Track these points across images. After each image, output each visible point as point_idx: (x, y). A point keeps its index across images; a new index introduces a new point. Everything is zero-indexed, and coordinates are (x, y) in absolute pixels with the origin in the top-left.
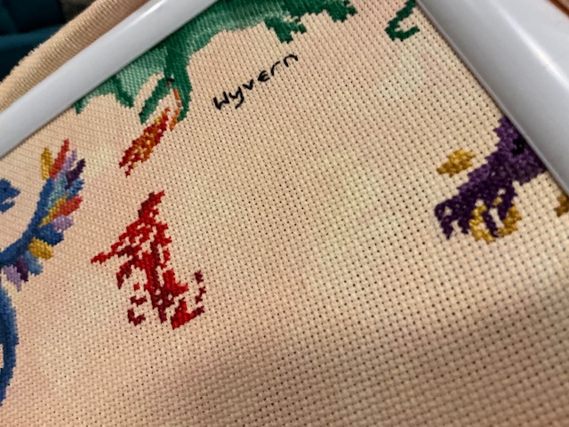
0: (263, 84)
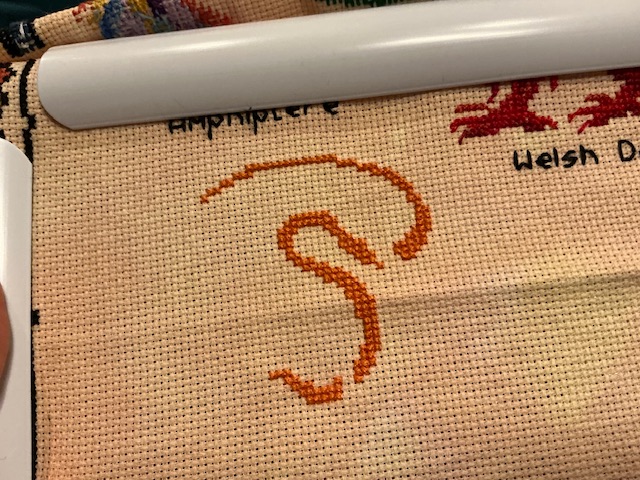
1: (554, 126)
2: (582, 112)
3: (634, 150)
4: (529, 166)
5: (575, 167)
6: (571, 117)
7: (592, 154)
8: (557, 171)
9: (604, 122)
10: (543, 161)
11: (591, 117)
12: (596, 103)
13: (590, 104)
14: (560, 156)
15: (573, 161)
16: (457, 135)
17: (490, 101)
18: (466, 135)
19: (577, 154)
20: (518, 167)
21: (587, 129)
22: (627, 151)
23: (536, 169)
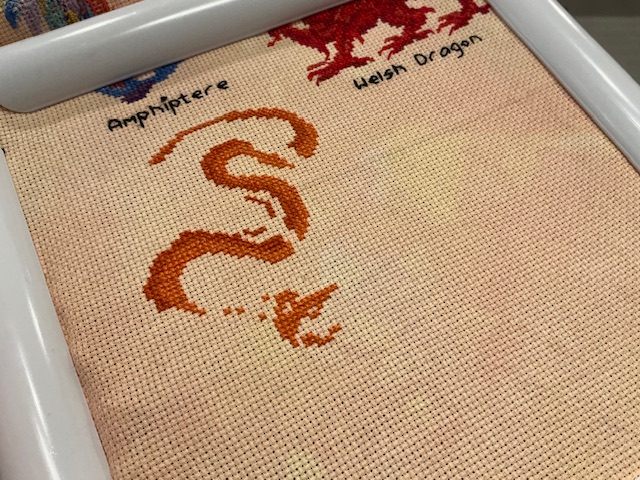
1: (372, 60)
2: (385, 48)
3: (425, 58)
4: (365, 85)
5: (393, 78)
6: (380, 53)
7: (401, 67)
8: (384, 83)
9: (401, 49)
10: (373, 80)
11: (392, 49)
12: (392, 42)
13: (388, 43)
14: (382, 75)
15: (391, 75)
16: (314, 82)
17: (327, 59)
18: (320, 80)
19: (392, 70)
20: (359, 88)
21: (392, 56)
22: (421, 59)
23: (371, 86)
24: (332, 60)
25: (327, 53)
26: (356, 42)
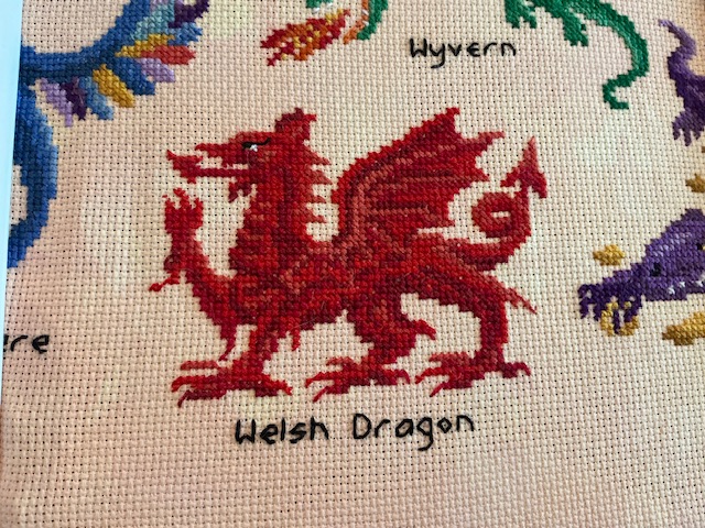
0: (471, 58)
1: (288, 391)
2: (320, 377)
3: (369, 426)
4: (251, 439)
5: (302, 442)
6: (308, 382)
7: (324, 428)
8: (282, 446)
9: (344, 390)
10: (268, 435)
11: (330, 383)
12: (338, 368)
13: (332, 368)
14: (288, 429)
15: (301, 435)
16: (178, 394)
17: (224, 357)
18: (189, 396)
19: (307, 428)
20: (239, 440)
21: (325, 397)
23: (259, 444)
24: (229, 364)
25: (230, 345)
26: (284, 344)
